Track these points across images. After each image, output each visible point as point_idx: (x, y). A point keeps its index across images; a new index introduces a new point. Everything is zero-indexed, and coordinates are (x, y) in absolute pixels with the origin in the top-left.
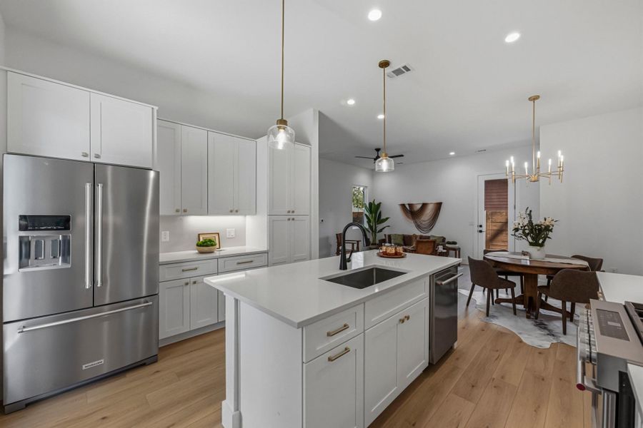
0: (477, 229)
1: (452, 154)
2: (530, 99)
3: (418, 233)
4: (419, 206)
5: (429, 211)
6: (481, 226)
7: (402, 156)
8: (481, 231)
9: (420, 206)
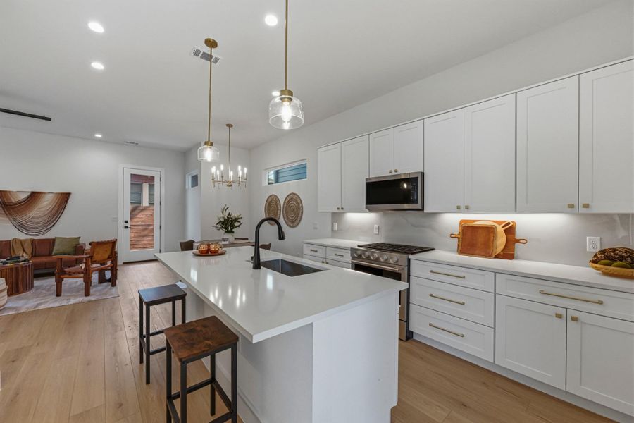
0: (121, 224)
1: (98, 136)
2: (227, 125)
3: (21, 236)
4: (23, 196)
5: (45, 204)
6: (126, 222)
7: (49, 119)
8: (126, 227)
9: (27, 195)
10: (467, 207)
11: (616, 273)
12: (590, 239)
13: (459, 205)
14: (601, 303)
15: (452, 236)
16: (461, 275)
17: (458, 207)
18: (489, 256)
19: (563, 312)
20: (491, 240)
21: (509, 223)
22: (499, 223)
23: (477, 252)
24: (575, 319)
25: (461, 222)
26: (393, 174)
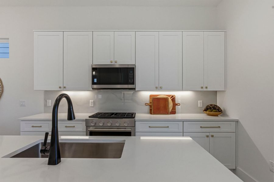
10: (161, 88)
11: (215, 114)
12: (199, 102)
13: (157, 86)
14: (219, 127)
15: (146, 104)
16: (167, 126)
17: (156, 88)
18: (167, 113)
19: (208, 134)
20: (167, 105)
21: (173, 96)
22: (169, 96)
23: (161, 112)
24: (212, 136)
25: (151, 96)
26: (113, 64)
